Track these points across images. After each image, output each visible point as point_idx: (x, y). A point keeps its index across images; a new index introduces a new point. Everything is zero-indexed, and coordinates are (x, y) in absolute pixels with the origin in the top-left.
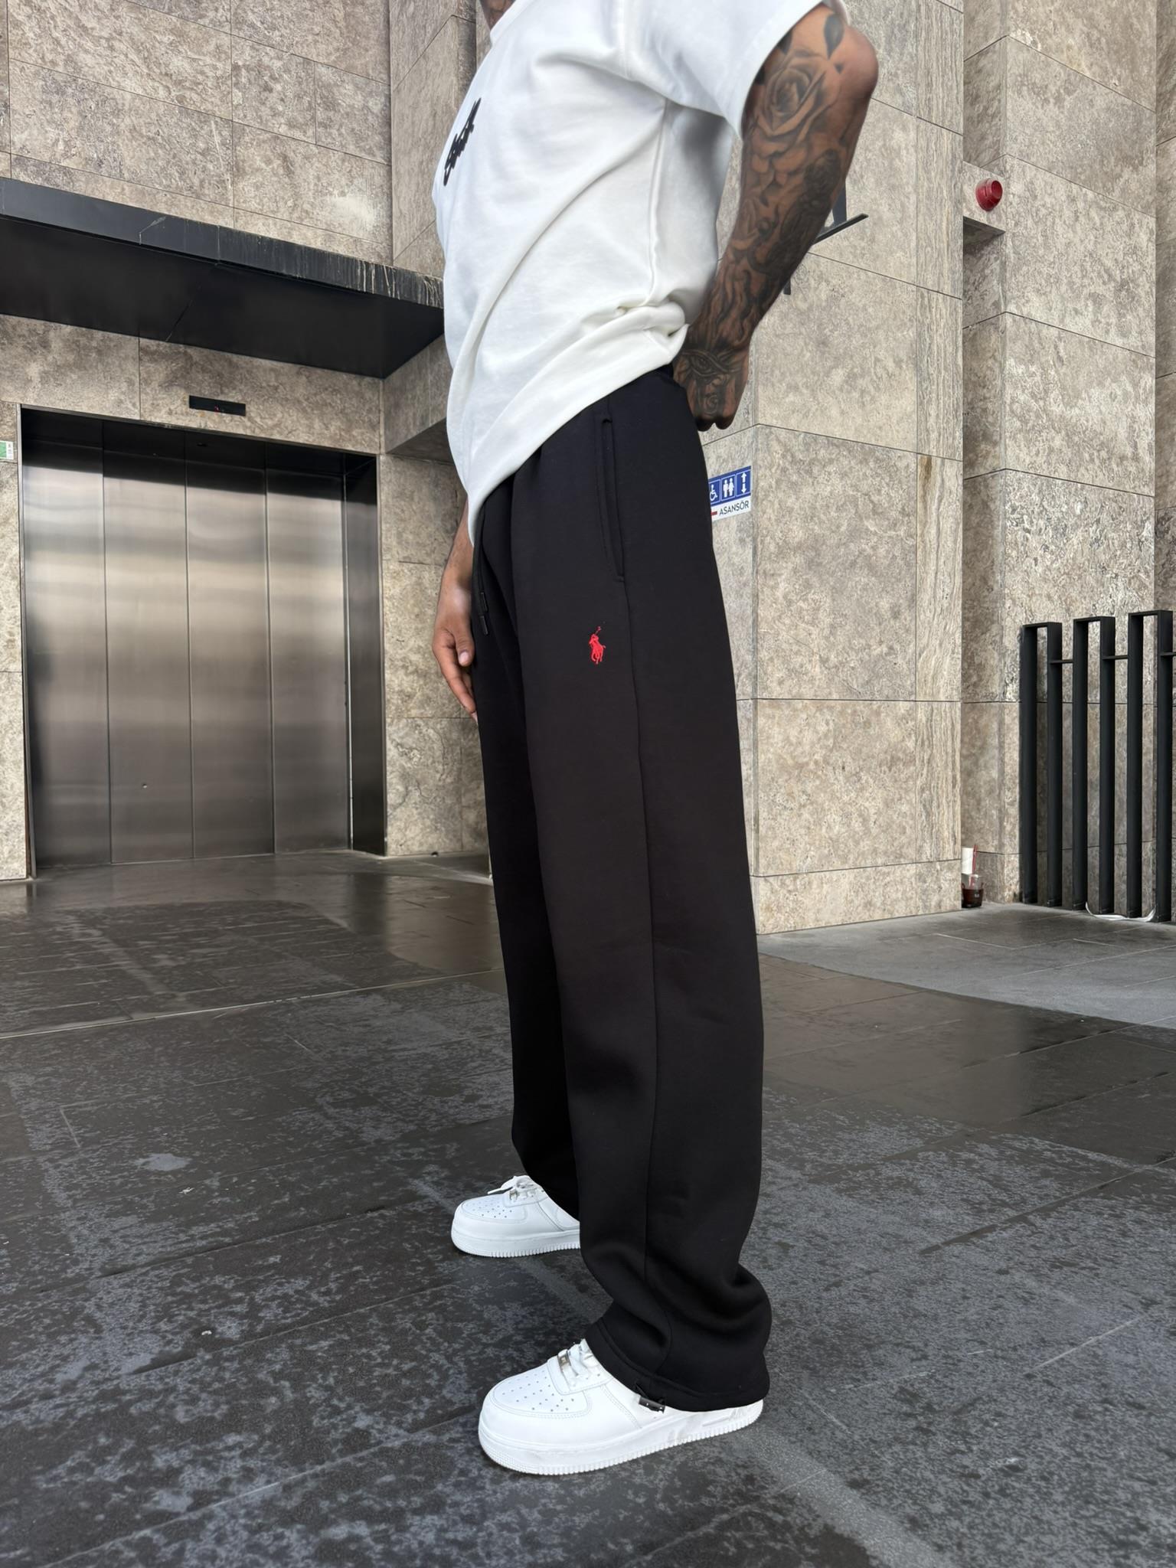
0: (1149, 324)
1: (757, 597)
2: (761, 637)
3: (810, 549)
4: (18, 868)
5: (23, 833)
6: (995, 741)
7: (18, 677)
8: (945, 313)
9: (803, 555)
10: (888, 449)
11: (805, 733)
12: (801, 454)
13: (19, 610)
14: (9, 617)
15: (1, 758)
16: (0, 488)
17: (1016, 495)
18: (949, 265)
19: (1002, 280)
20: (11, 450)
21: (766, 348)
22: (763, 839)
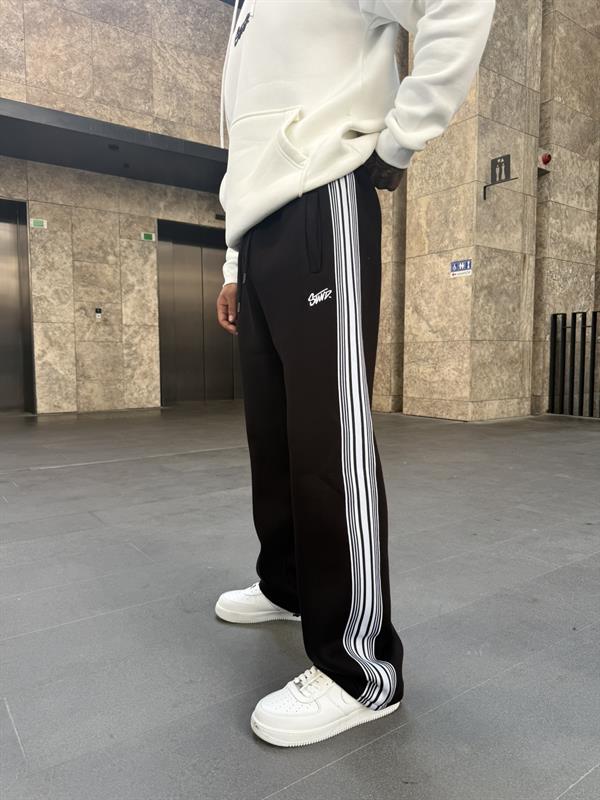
0: (596, 201)
1: (474, 305)
2: (474, 319)
3: (489, 288)
4: (158, 403)
5: (159, 389)
6: (542, 355)
7: (157, 328)
8: (531, 203)
9: (487, 290)
10: (513, 252)
11: (486, 352)
12: (488, 255)
13: (157, 302)
14: (154, 304)
15: (151, 360)
16: (150, 253)
17: (551, 266)
18: (533, 185)
19: (549, 189)
20: (154, 237)
21: (478, 219)
22: (472, 388)
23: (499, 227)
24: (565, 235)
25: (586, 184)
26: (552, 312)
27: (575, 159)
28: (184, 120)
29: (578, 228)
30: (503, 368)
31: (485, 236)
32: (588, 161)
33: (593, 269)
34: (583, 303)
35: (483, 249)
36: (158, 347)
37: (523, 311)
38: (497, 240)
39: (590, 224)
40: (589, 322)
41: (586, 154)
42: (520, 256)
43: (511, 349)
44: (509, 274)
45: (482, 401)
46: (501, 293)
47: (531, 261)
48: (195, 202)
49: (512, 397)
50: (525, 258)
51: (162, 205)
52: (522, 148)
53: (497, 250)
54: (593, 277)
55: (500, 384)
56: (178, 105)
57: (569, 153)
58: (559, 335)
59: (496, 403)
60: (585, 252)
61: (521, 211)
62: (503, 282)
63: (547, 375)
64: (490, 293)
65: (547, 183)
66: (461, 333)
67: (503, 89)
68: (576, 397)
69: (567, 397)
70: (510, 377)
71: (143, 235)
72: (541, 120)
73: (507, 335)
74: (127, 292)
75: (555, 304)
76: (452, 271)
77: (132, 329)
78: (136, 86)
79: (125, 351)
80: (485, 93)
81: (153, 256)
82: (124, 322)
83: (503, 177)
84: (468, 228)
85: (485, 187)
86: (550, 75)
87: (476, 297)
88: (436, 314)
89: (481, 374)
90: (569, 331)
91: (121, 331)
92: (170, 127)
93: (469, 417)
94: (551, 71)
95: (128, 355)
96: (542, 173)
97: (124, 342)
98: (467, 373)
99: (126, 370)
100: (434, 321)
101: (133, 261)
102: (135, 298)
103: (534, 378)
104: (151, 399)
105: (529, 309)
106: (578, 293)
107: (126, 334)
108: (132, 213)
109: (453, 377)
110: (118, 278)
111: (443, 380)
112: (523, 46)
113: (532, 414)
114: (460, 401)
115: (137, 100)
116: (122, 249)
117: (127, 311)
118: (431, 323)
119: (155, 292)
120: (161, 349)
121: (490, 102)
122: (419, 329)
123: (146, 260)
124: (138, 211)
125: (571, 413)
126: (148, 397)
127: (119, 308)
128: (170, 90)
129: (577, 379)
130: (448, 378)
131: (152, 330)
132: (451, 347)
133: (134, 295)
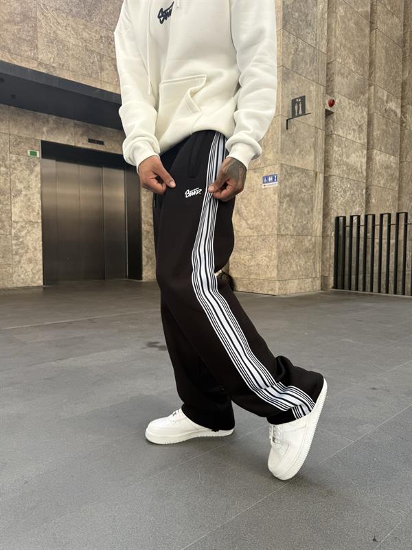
0: (366, 137)
1: (279, 208)
2: (280, 219)
3: (291, 196)
4: (41, 283)
5: (42, 272)
6: (328, 247)
7: (41, 224)
8: (321, 134)
9: (289, 198)
10: (307, 170)
11: (288, 244)
12: (289, 171)
13: (40, 204)
14: (37, 205)
15: (36, 249)
16: (35, 166)
17: (335, 182)
18: (322, 121)
19: (333, 125)
20: (39, 154)
21: (282, 144)
22: (278, 271)
23: (298, 151)
24: (345, 159)
25: (359, 123)
26: (335, 215)
27: (351, 105)
28: (63, 66)
29: (353, 155)
30: (301, 256)
31: (288, 157)
32: (360, 107)
33: (364, 185)
34: (357, 209)
35: (285, 166)
36: (41, 239)
37: (315, 214)
38: (297, 160)
39: (362, 152)
40: (362, 223)
41: (359, 102)
42: (312, 173)
43: (306, 242)
44: (305, 186)
45: (286, 280)
46: (299, 200)
47: (321, 177)
48: (72, 129)
49: (307, 277)
50: (316, 175)
51: (45, 129)
52: (314, 93)
53: (296, 168)
54: (364, 191)
55: (299, 268)
56: (58, 54)
57: (346, 100)
58: (341, 232)
59: (296, 281)
60: (359, 172)
61: (313, 140)
62: (301, 192)
63: (332, 261)
64: (291, 200)
65: (332, 121)
66: (270, 229)
67: (300, 48)
68: (353, 277)
69: (346, 277)
70: (306, 262)
71: (29, 153)
72: (327, 75)
73: (303, 232)
74: (16, 196)
75: (338, 210)
76: (264, 183)
77: (19, 225)
78: (24, 37)
79: (14, 242)
80: (287, 50)
81: (38, 169)
82: (13, 219)
83: (300, 112)
84: (275, 150)
85: (287, 120)
86: (333, 42)
87: (281, 202)
88: (253, 215)
89: (285, 260)
90: (348, 229)
91: (10, 226)
92: (52, 70)
93: (277, 292)
94: (334, 40)
95: (16, 245)
96: (328, 114)
97: (13, 235)
98: (275, 259)
99: (15, 257)
100: (251, 221)
101: (20, 172)
102: (23, 201)
103: (323, 263)
104: (35, 280)
105: (319, 213)
106: (354, 202)
107: (14, 229)
108: (20, 135)
109: (265, 262)
110: (9, 185)
111: (258, 264)
112: (314, 19)
113: (322, 290)
114: (269, 280)
115: (25, 48)
116: (12, 162)
117: (16, 210)
118: (249, 222)
119: (39, 196)
120: (43, 240)
121: (291, 57)
122: (240, 226)
123: (32, 171)
124: (25, 133)
125: (350, 289)
126: (32, 278)
127: (8, 208)
128: (52, 43)
129: (354, 264)
130: (261, 263)
131: (36, 225)
132: (263, 240)
133: (21, 198)
